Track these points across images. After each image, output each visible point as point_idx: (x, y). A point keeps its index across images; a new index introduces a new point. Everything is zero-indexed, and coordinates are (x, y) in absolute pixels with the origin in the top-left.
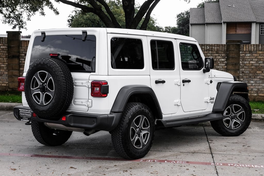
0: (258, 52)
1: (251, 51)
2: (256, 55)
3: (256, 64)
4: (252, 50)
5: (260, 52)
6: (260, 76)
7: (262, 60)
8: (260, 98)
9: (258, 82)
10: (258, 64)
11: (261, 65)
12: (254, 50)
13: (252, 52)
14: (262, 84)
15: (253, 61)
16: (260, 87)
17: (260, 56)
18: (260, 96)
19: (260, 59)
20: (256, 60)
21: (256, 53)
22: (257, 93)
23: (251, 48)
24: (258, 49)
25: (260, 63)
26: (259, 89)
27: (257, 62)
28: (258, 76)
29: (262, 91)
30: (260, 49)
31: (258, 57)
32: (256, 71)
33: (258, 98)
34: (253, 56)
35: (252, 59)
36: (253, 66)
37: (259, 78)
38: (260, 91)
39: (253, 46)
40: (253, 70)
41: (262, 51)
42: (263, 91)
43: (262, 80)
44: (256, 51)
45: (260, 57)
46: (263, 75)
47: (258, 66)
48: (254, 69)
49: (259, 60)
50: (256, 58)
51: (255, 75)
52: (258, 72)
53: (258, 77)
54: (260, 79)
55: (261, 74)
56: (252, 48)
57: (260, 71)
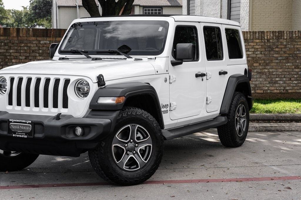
0: (255, 40)
1: (247, 39)
2: (252, 44)
3: (253, 55)
4: (249, 38)
5: (257, 40)
6: (258, 69)
7: (259, 50)
8: (258, 96)
9: (255, 76)
10: (255, 55)
11: (258, 56)
12: (251, 39)
13: (248, 41)
14: (259, 79)
15: (249, 51)
16: (257, 83)
17: (257, 45)
18: (258, 93)
19: (257, 49)
20: (253, 50)
21: (253, 42)
22: (254, 90)
23: (247, 36)
24: (254, 37)
25: (258, 54)
26: (256, 85)
27: (253, 53)
28: (255, 69)
29: (259, 87)
30: (257, 37)
31: (255, 47)
32: (253, 63)
33: (255, 96)
34: (250, 45)
35: (249, 49)
36: (250, 57)
37: (257, 72)
38: (257, 87)
39: (249, 33)
40: (249, 62)
41: (259, 39)
42: (261, 87)
43: (260, 74)
44: (253, 39)
45: (257, 47)
46: (261, 68)
47: (255, 57)
48: (251, 61)
49: (256, 51)
50: (252, 48)
51: (252, 68)
52: (255, 65)
53: (255, 71)
54: (258, 74)
55: (258, 67)
56: (249, 35)
57: (257, 63)
